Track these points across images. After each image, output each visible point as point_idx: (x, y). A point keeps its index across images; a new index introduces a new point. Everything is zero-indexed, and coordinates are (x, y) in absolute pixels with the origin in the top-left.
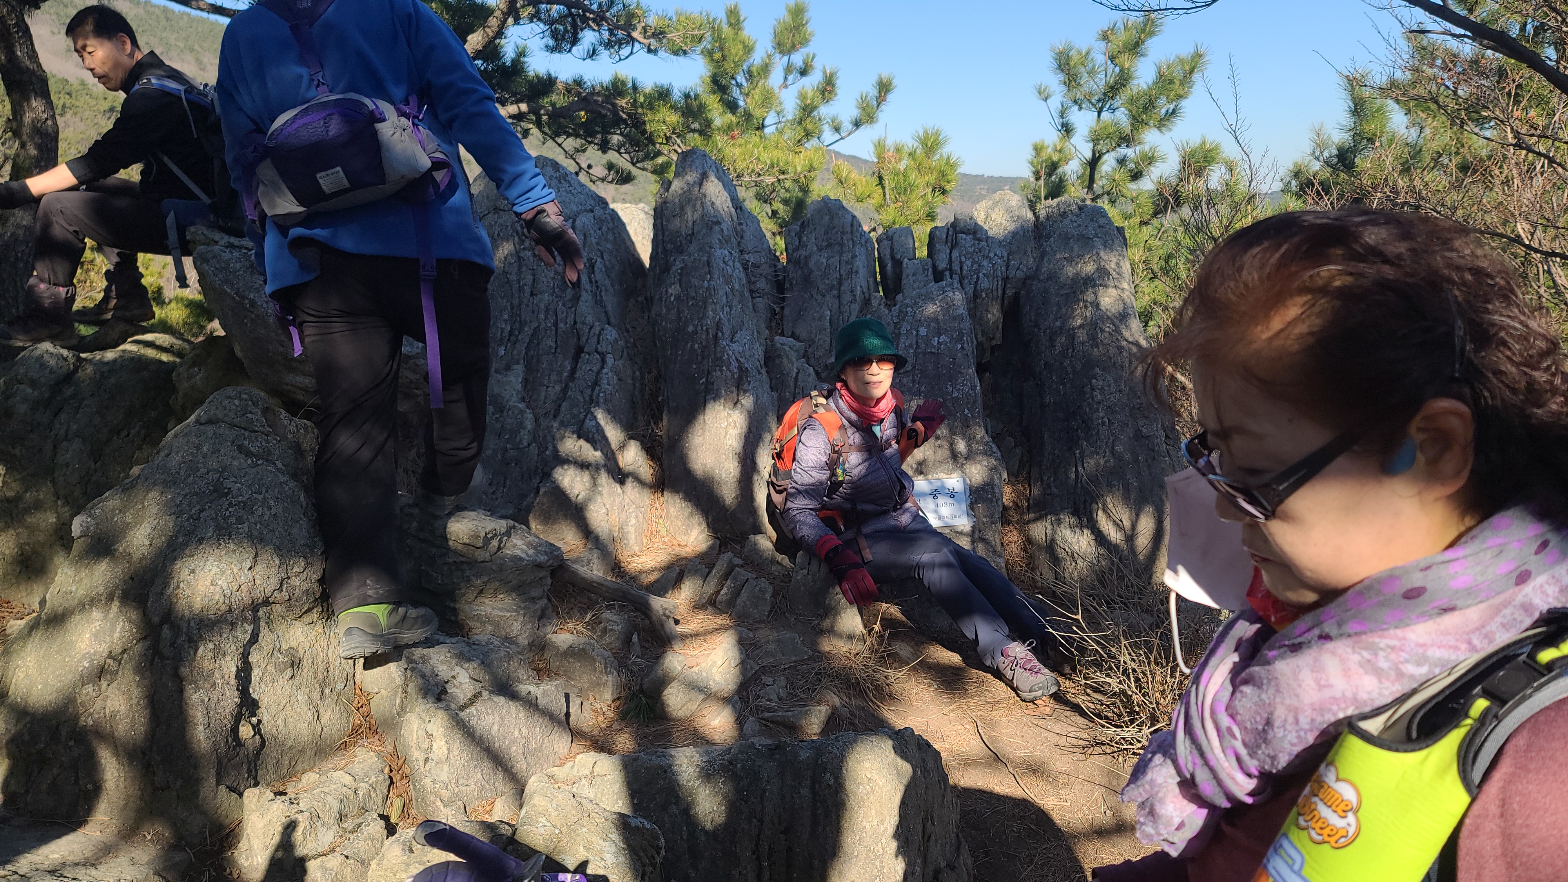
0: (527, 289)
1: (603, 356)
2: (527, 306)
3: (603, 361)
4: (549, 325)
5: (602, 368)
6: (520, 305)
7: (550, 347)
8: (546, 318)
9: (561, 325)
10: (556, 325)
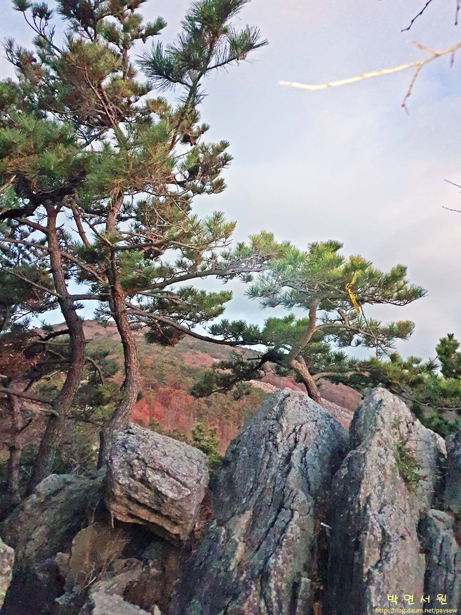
0: (265, 464)
1: (292, 511)
2: (263, 473)
3: (292, 516)
4: (271, 487)
5: (290, 520)
6: (260, 473)
7: (268, 501)
8: (271, 482)
9: (276, 488)
10: (274, 488)
